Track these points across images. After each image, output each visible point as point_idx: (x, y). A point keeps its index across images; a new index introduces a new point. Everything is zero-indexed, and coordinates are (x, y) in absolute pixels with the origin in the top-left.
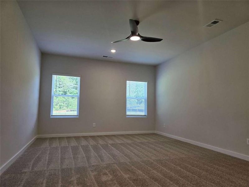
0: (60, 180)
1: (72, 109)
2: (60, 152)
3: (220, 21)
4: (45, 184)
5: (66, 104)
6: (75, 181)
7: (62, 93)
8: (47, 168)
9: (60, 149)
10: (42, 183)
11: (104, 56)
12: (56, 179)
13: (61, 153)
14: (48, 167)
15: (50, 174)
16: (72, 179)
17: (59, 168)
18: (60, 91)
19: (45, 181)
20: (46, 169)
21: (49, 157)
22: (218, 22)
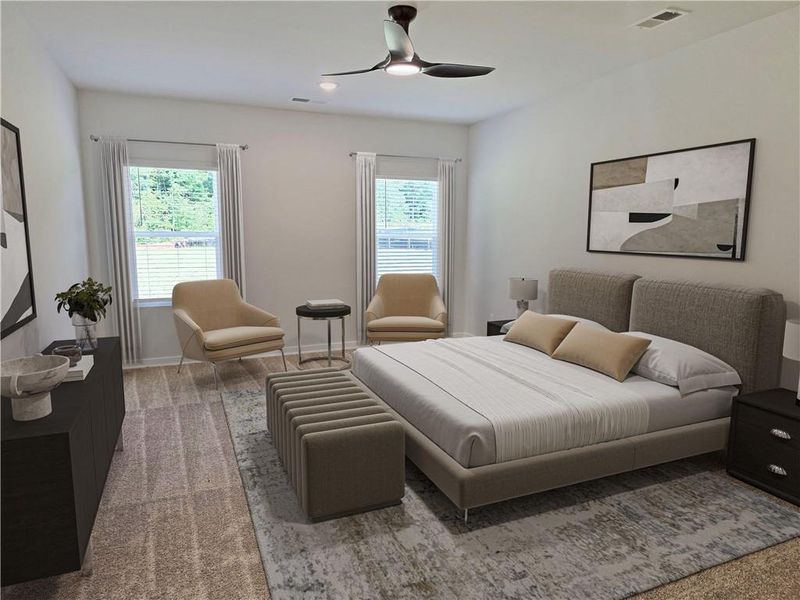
0: (195, 536)
1: (193, 239)
2: (179, 431)
3: (684, 14)
4: (151, 554)
5: (171, 221)
6: (240, 539)
7: (151, 182)
8: (150, 494)
9: (177, 414)
10: (144, 552)
11: (294, 99)
12: (182, 534)
13: (183, 435)
14: (151, 490)
15: (162, 515)
16: (230, 531)
17: (186, 492)
18: (145, 177)
19: (151, 544)
20: (145, 496)
21: (148, 450)
22: (676, 15)
